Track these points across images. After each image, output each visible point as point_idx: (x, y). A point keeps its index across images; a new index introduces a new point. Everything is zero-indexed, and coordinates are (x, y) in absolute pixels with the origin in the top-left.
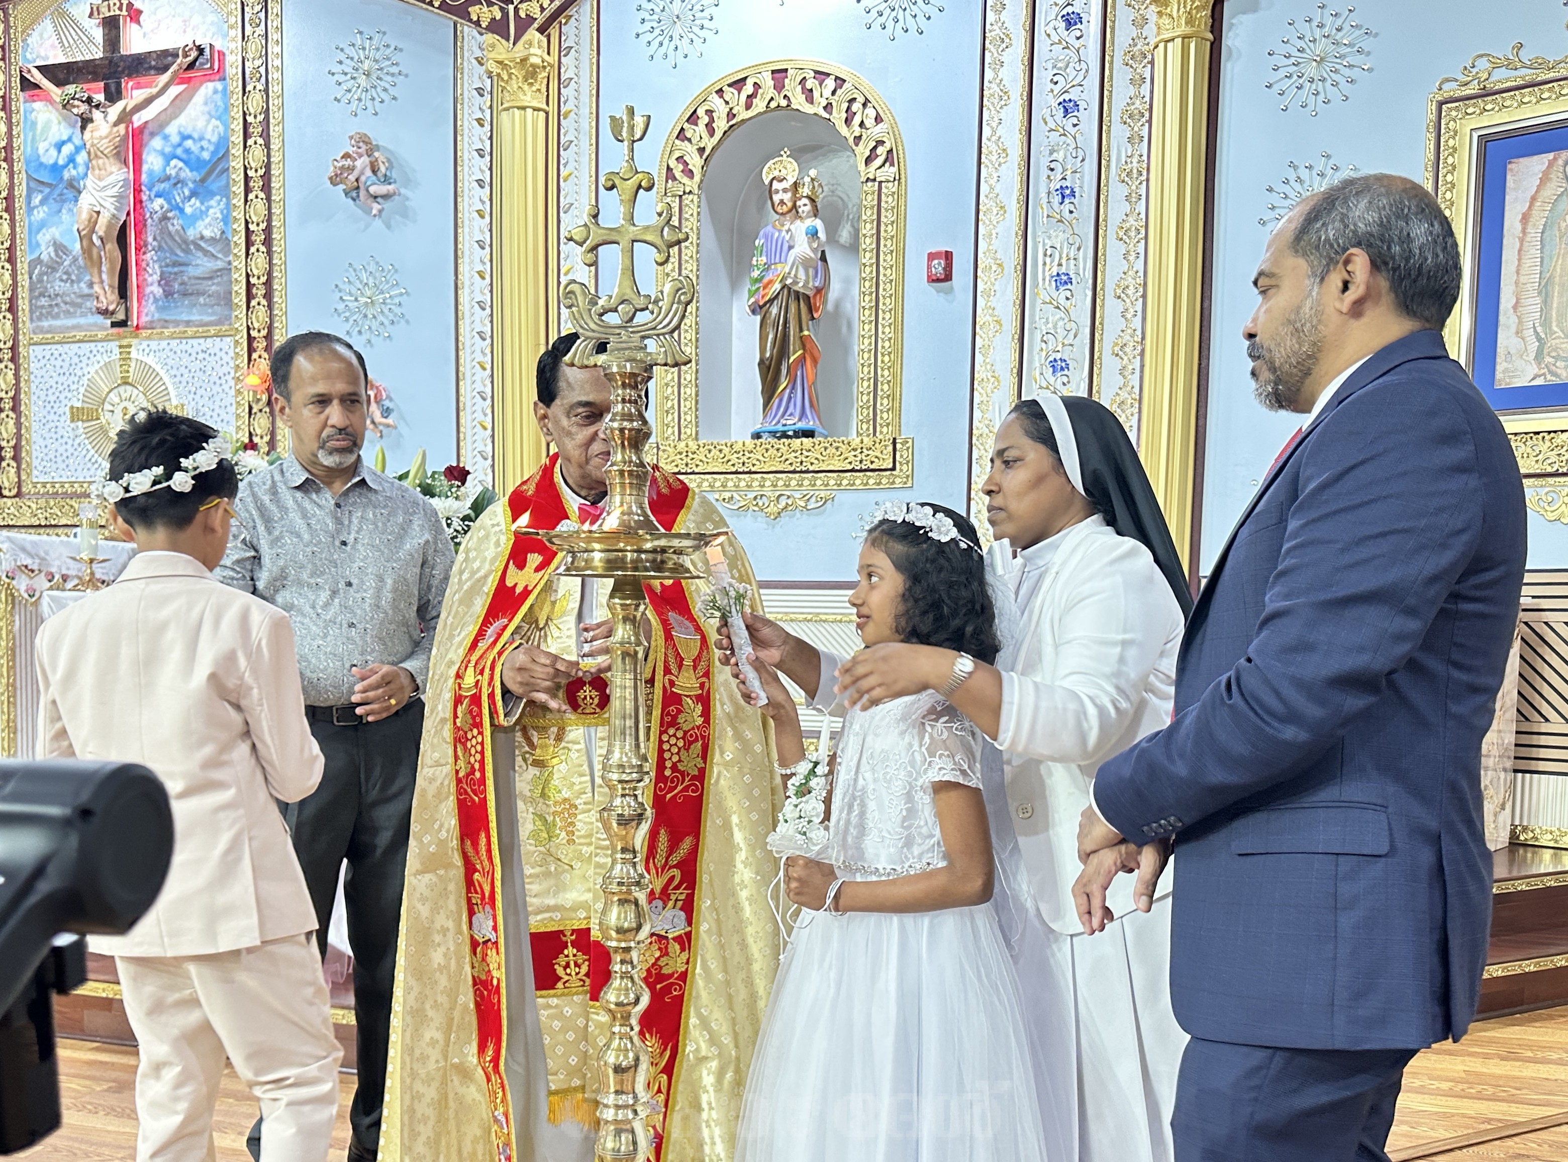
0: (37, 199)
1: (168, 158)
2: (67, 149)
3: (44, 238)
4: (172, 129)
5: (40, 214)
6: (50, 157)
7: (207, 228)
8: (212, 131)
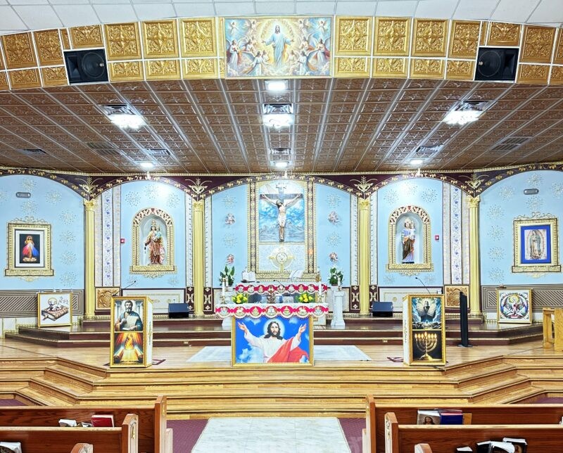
0: (261, 218)
1: (291, 212)
2: (269, 209)
3: (263, 225)
4: (292, 207)
5: (262, 221)
6: (265, 210)
7: (300, 225)
8: (301, 208)
